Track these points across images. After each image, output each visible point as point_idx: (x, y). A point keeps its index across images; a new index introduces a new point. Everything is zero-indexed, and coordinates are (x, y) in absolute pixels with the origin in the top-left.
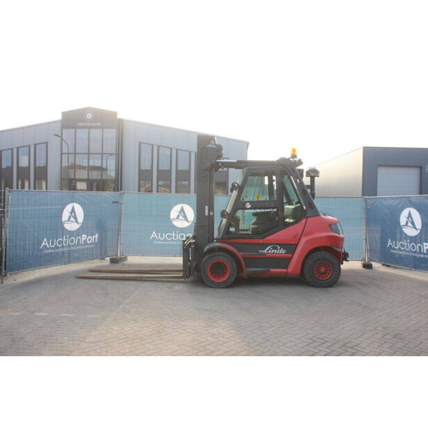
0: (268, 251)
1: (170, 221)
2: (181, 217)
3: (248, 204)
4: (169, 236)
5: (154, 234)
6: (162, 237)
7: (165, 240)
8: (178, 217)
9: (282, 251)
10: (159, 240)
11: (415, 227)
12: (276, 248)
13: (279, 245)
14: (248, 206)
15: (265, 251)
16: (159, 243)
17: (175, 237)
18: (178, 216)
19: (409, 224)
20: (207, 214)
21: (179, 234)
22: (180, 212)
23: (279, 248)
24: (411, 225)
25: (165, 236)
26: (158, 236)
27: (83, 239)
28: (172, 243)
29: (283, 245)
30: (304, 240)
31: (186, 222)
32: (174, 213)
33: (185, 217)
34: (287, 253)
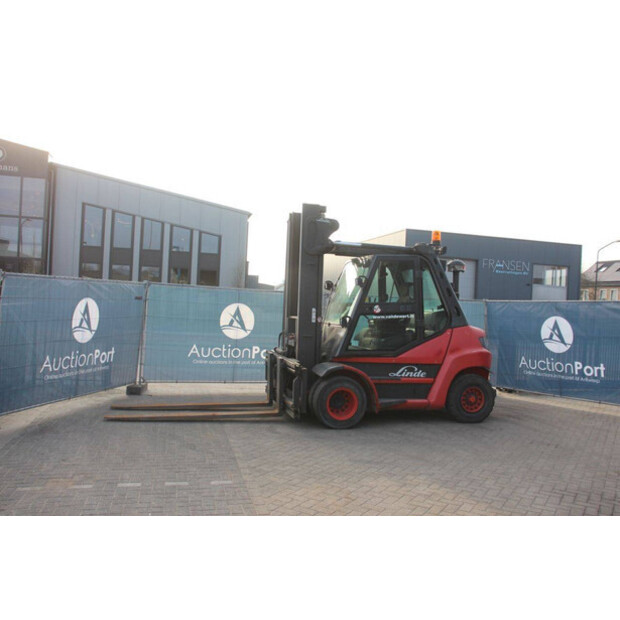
0: (402, 373)
1: (219, 329)
2: (235, 324)
3: (376, 307)
4: (216, 353)
5: (194, 350)
6: (206, 353)
7: (211, 358)
8: (231, 324)
9: (420, 374)
10: (202, 358)
11: (563, 341)
12: (412, 370)
13: (416, 365)
14: (377, 309)
15: (397, 374)
16: (201, 362)
17: (226, 353)
18: (232, 322)
19: (555, 337)
20: (314, 321)
21: (232, 348)
22: (234, 316)
23: (416, 369)
24: (557, 339)
25: (211, 352)
26: (200, 352)
27: (96, 357)
28: (219, 362)
29: (421, 367)
30: (450, 358)
31: (243, 331)
32: (226, 316)
33: (241, 323)
34: (427, 376)
